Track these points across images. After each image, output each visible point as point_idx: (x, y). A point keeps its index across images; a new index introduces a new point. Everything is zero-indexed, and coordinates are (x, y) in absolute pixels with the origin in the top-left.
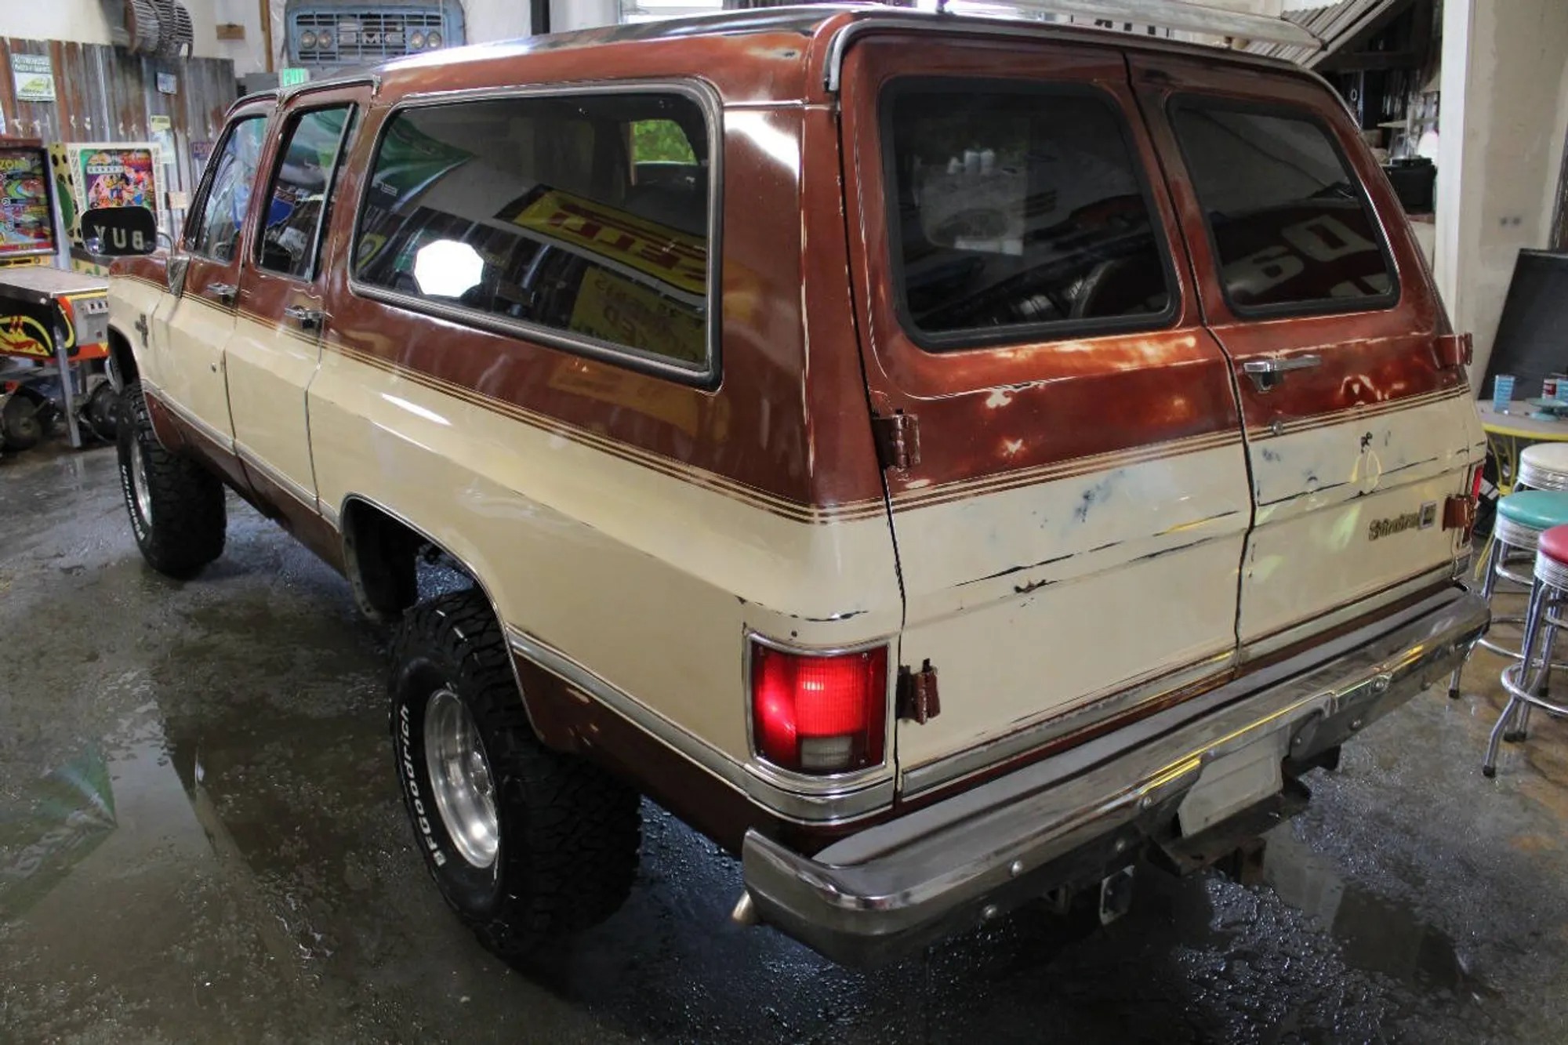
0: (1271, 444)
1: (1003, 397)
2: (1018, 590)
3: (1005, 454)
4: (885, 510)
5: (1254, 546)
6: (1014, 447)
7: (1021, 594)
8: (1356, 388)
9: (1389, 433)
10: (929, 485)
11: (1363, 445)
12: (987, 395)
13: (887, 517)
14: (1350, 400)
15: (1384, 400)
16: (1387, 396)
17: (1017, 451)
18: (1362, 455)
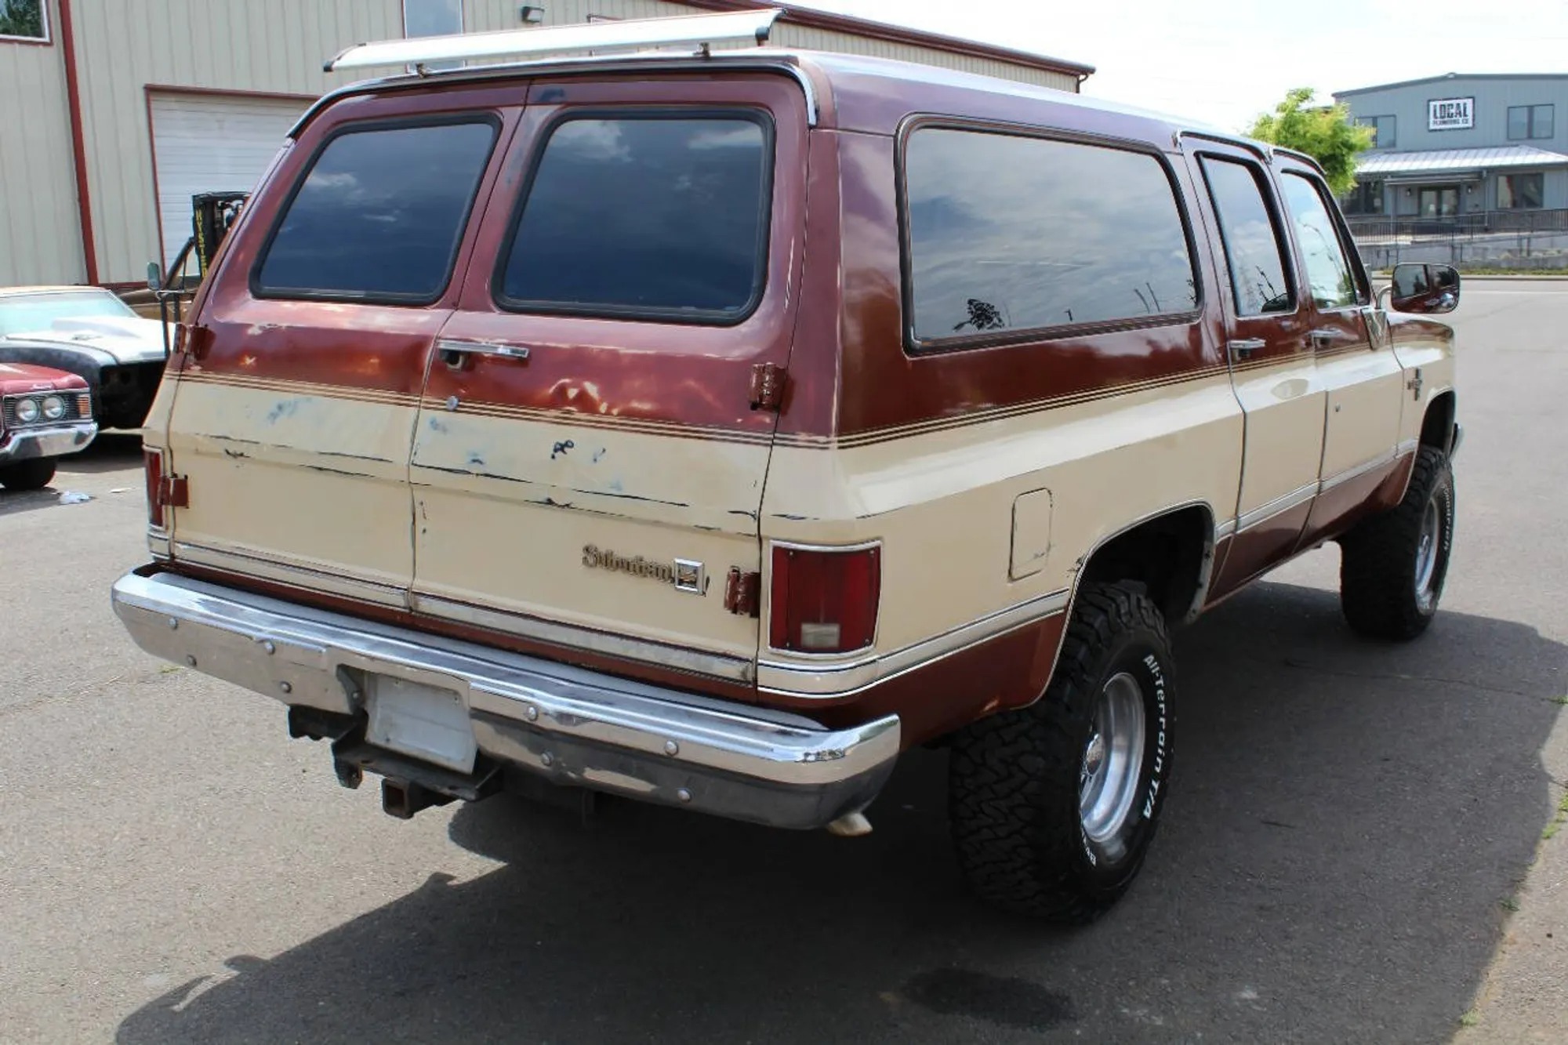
0: (442, 416)
1: (258, 330)
2: (227, 453)
3: (243, 365)
4: (177, 378)
5: (422, 504)
6: (249, 362)
7: (228, 456)
8: (572, 393)
9: (603, 450)
10: (199, 370)
11: (556, 450)
12: (249, 325)
13: (177, 381)
15: (608, 413)
16: (616, 412)
17: (250, 365)
18: (552, 460)
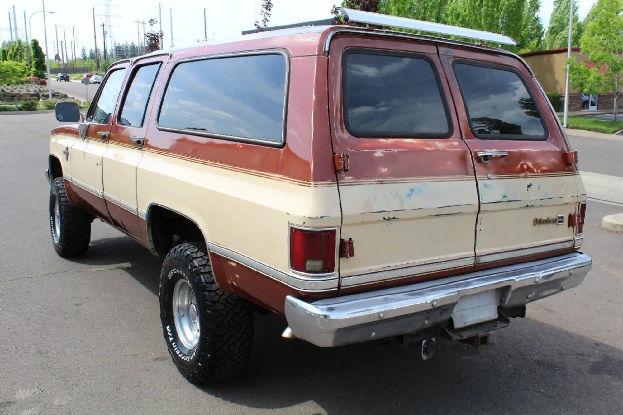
0: (488, 182)
1: (381, 154)
2: (384, 219)
3: (381, 172)
4: (336, 185)
5: (481, 219)
6: (384, 170)
7: (385, 220)
8: (525, 167)
9: (540, 185)
10: (352, 179)
11: (528, 187)
12: (376, 152)
13: (337, 187)
14: (522, 170)
15: (537, 172)
16: (539, 171)
17: (385, 172)
18: (527, 191)
